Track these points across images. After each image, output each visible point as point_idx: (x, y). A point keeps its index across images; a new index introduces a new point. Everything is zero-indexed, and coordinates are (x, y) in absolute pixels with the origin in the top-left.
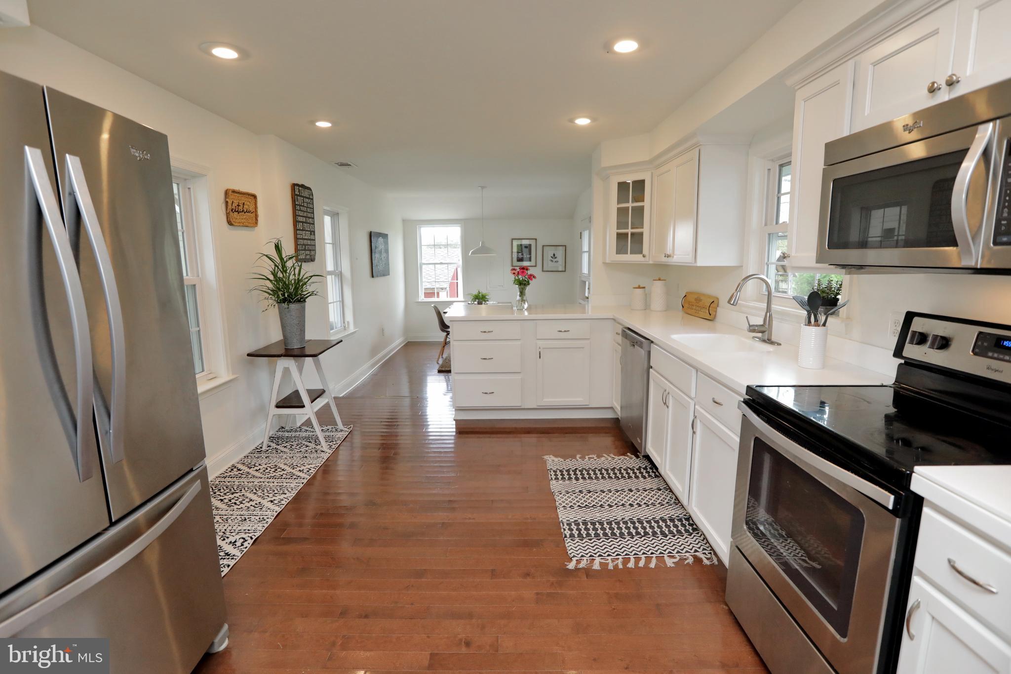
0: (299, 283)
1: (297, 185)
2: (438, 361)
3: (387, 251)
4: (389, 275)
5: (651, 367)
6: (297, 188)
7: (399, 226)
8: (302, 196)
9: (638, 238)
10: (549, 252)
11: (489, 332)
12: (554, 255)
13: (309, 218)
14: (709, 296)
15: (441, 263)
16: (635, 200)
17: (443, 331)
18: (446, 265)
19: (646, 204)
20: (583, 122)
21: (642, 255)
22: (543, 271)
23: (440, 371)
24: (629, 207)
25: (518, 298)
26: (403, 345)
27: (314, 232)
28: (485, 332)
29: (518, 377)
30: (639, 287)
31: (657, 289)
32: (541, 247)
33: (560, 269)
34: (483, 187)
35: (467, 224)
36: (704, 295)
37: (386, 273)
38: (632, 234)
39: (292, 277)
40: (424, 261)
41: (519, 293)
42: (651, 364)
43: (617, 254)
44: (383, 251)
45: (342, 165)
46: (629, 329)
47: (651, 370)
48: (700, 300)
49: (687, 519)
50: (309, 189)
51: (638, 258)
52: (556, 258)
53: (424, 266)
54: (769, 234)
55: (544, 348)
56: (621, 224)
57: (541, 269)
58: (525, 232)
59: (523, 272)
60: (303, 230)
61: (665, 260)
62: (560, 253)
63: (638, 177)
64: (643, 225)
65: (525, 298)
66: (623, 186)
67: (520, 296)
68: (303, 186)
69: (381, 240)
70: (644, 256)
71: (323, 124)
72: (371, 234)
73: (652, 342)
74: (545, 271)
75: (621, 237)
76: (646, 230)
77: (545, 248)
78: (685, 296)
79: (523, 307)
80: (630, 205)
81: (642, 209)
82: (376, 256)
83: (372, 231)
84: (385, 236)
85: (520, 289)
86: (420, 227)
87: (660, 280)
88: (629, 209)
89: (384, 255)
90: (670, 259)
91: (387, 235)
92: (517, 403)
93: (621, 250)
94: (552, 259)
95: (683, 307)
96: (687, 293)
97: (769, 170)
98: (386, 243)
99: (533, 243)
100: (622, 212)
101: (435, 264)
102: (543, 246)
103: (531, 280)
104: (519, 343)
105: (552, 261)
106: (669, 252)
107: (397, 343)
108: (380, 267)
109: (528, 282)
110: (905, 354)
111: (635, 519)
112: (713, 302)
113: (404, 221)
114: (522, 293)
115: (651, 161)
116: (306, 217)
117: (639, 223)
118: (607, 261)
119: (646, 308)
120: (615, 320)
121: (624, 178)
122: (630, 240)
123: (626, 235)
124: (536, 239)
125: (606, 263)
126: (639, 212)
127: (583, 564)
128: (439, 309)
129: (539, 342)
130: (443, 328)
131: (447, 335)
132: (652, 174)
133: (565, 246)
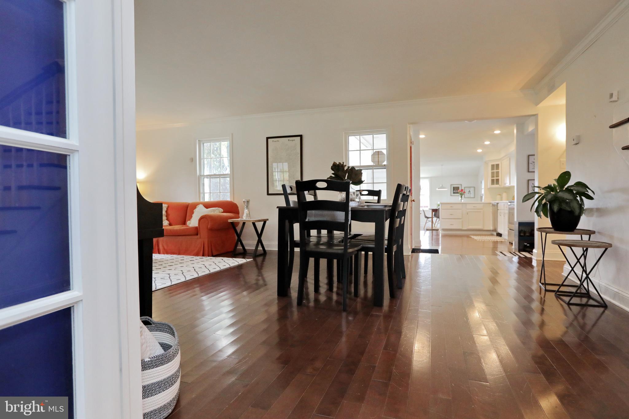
9: (498, 180)
10: (467, 190)
11: (452, 207)
16: (496, 169)
19: (500, 170)
20: (479, 151)
29: (461, 220)
30: (499, 195)
33: (472, 197)
34: (442, 165)
35: (431, 180)
38: (496, 179)
42: (498, 209)
43: (491, 186)
46: (494, 203)
47: (498, 211)
51: (497, 186)
52: (470, 192)
55: (469, 212)
56: (493, 176)
58: (456, 182)
62: (472, 190)
63: (497, 163)
65: (462, 199)
66: (493, 166)
70: (500, 185)
73: (498, 204)
74: (466, 198)
75: (493, 181)
76: (500, 178)
79: (462, 201)
87: (505, 192)
88: (495, 172)
90: (505, 185)
93: (493, 183)
100: (493, 173)
102: (464, 187)
104: (461, 210)
105: (468, 193)
114: (461, 197)
115: (501, 159)
117: (498, 176)
118: (489, 187)
119: (501, 200)
120: (490, 203)
121: (493, 163)
122: (495, 181)
123: (494, 180)
124: (461, 185)
125: (488, 188)
126: (498, 173)
127: (480, 241)
128: (424, 210)
129: (467, 210)
130: (426, 217)
131: (427, 220)
132: (502, 162)
133: (475, 187)
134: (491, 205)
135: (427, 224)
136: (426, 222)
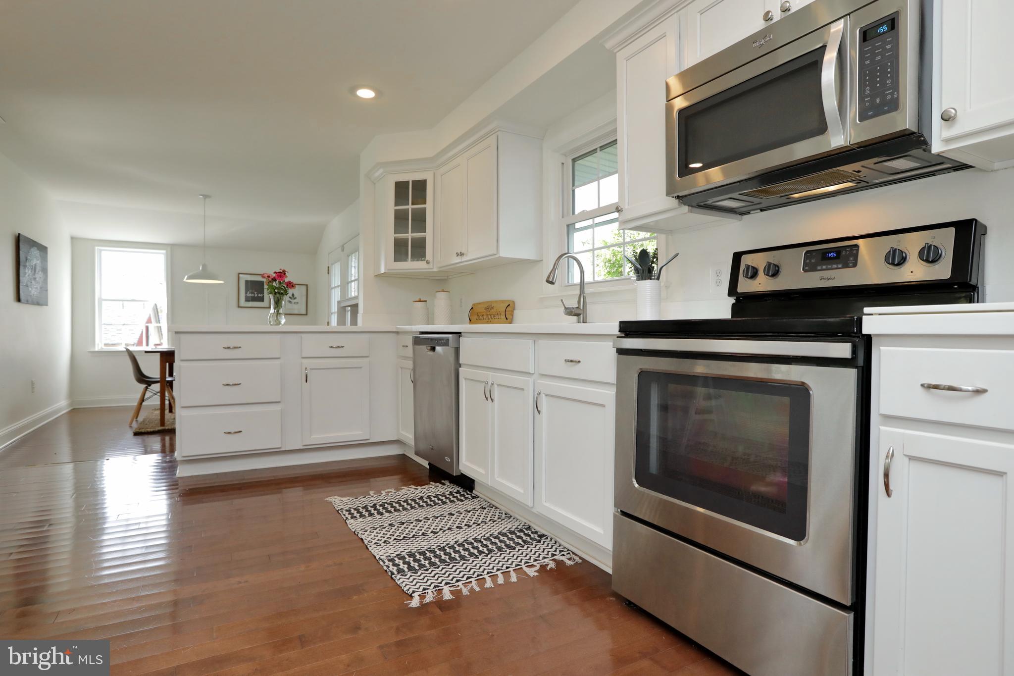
2: (131, 424)
3: (45, 271)
4: (46, 305)
7: (65, 242)
9: (420, 244)
11: (235, 348)
14: (503, 302)
15: (133, 301)
16: (416, 202)
17: (138, 382)
18: (141, 303)
19: (429, 206)
20: (365, 94)
21: (424, 262)
23: (136, 434)
24: (408, 210)
25: (272, 311)
26: (64, 412)
28: (229, 348)
29: (277, 408)
30: (420, 301)
31: (441, 303)
33: (301, 312)
36: (496, 302)
37: (41, 301)
38: (413, 239)
40: (104, 295)
43: (395, 261)
47: (461, 368)
48: (493, 308)
49: (528, 529)
51: (418, 265)
52: (295, 298)
53: (104, 303)
54: (568, 226)
56: (400, 229)
62: (299, 292)
63: (418, 175)
64: (425, 229)
65: (281, 312)
67: (275, 309)
69: (34, 251)
70: (428, 263)
72: (19, 237)
73: (462, 334)
75: (400, 244)
76: (429, 235)
78: (472, 308)
80: (410, 207)
81: (423, 211)
82: (27, 271)
83: (22, 233)
84: (43, 249)
85: (275, 299)
86: (100, 251)
87: (443, 291)
88: (408, 213)
89: (39, 274)
90: (464, 258)
91: (46, 248)
93: (400, 257)
94: (290, 300)
95: (470, 320)
96: (474, 305)
97: (563, 164)
98: (44, 260)
100: (400, 216)
101: (123, 301)
105: (290, 302)
106: (462, 250)
107: (55, 407)
108: (32, 290)
109: (286, 291)
110: (740, 289)
111: (471, 540)
112: (509, 305)
113: (73, 239)
114: (277, 305)
115: (434, 159)
117: (422, 229)
118: (383, 271)
120: (398, 332)
121: (402, 178)
122: (410, 247)
123: (405, 241)
125: (379, 276)
126: (420, 214)
127: (429, 598)
128: (135, 354)
129: (304, 361)
130: (141, 378)
131: (147, 388)
132: (434, 174)
133: (307, 285)
135: (144, 403)
136: (145, 395)
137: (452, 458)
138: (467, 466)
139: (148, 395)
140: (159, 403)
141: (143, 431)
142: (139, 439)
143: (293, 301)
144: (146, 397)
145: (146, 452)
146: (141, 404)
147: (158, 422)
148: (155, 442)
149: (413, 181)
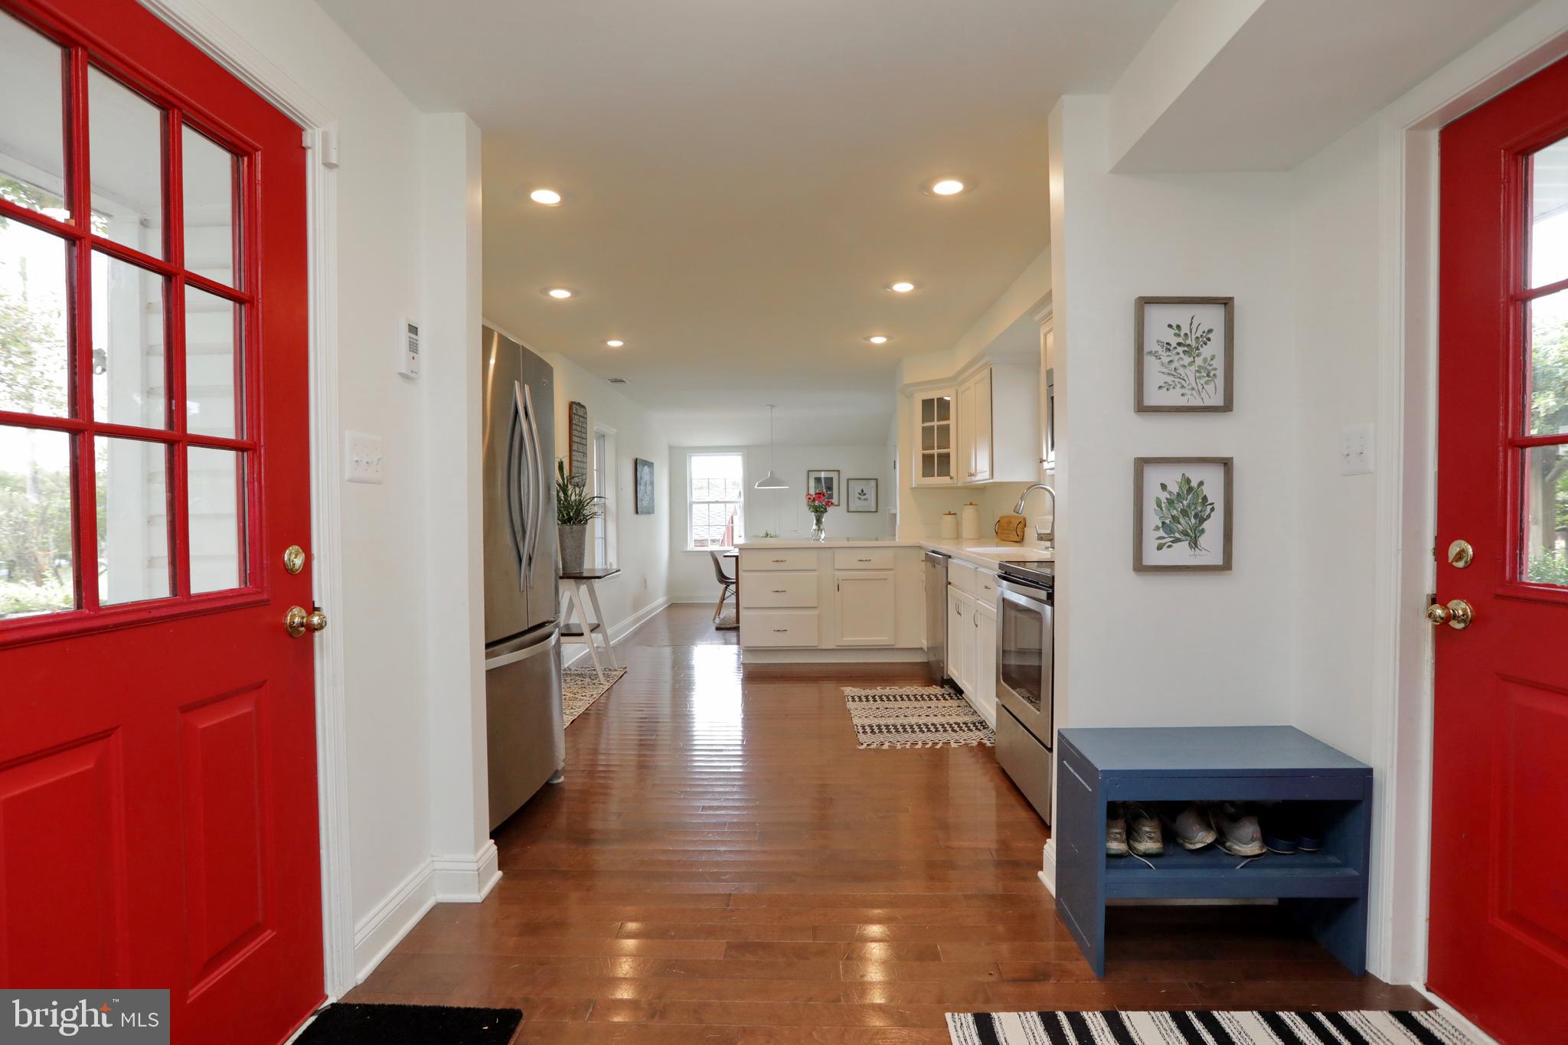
0: (580, 505)
1: (574, 403)
2: (714, 619)
3: (652, 484)
4: (654, 513)
5: (950, 584)
6: (574, 406)
7: (665, 453)
8: (578, 415)
9: (945, 459)
10: (856, 488)
11: (782, 561)
12: (862, 491)
13: (583, 438)
14: (1015, 519)
15: (717, 502)
16: (940, 418)
17: (721, 582)
18: (723, 505)
19: (952, 422)
20: (878, 340)
21: (949, 477)
22: (848, 511)
23: (718, 629)
24: (934, 426)
25: (814, 527)
26: (666, 606)
27: (586, 454)
28: (777, 561)
29: (815, 612)
30: (950, 514)
31: (968, 515)
32: (846, 481)
33: (870, 509)
34: (772, 406)
35: (751, 454)
37: (650, 511)
38: (939, 455)
39: (573, 498)
40: (694, 500)
41: (815, 522)
42: (949, 580)
43: (923, 476)
44: (648, 483)
45: (616, 381)
46: (933, 552)
47: (949, 586)
48: (1011, 523)
49: (981, 723)
50: (583, 407)
51: (945, 480)
52: (865, 494)
53: (694, 506)
55: (843, 580)
56: (927, 444)
57: (846, 509)
58: (825, 462)
59: (819, 497)
60: (577, 451)
61: (969, 479)
62: (870, 488)
63: (941, 394)
64: (949, 445)
65: (822, 528)
66: (927, 404)
67: (816, 525)
68: (579, 404)
69: (646, 468)
70: (951, 478)
71: (615, 344)
72: (636, 462)
73: (950, 557)
74: (850, 512)
75: (927, 460)
76: (952, 451)
77: (850, 481)
78: (998, 520)
79: (820, 537)
80: (935, 423)
81: (947, 427)
82: (641, 488)
83: (639, 457)
84: (650, 465)
85: (816, 516)
86: (691, 457)
87: (971, 504)
88: (934, 429)
89: (649, 488)
90: (973, 478)
91: (653, 464)
92: (812, 642)
93: (927, 471)
94: (859, 496)
95: (997, 533)
96: (1001, 517)
98: (652, 473)
99: (834, 475)
100: (927, 432)
101: (709, 503)
102: (848, 480)
103: (829, 506)
104: (815, 573)
105: (860, 499)
106: (973, 471)
107: (659, 602)
108: (643, 503)
109: (825, 509)
111: (929, 724)
112: (1020, 522)
113: (671, 448)
114: (819, 521)
115: (954, 378)
116: (580, 437)
117: (945, 442)
118: (914, 486)
119: (958, 537)
120: (920, 547)
121: (928, 396)
122: (936, 463)
123: (932, 456)
124: (839, 471)
125: (912, 488)
126: (945, 431)
127: (873, 746)
128: (716, 554)
129: (837, 573)
130: (722, 578)
131: (726, 588)
132: (957, 391)
133: (876, 479)
134: (923, 553)
135: (725, 602)
136: (724, 594)
137: (943, 664)
138: (954, 672)
139: (728, 594)
140: (735, 602)
141: (722, 626)
142: (720, 633)
143: (863, 497)
144: (726, 595)
145: (727, 643)
146: (722, 602)
147: (735, 619)
148: (732, 636)
149: (938, 399)
